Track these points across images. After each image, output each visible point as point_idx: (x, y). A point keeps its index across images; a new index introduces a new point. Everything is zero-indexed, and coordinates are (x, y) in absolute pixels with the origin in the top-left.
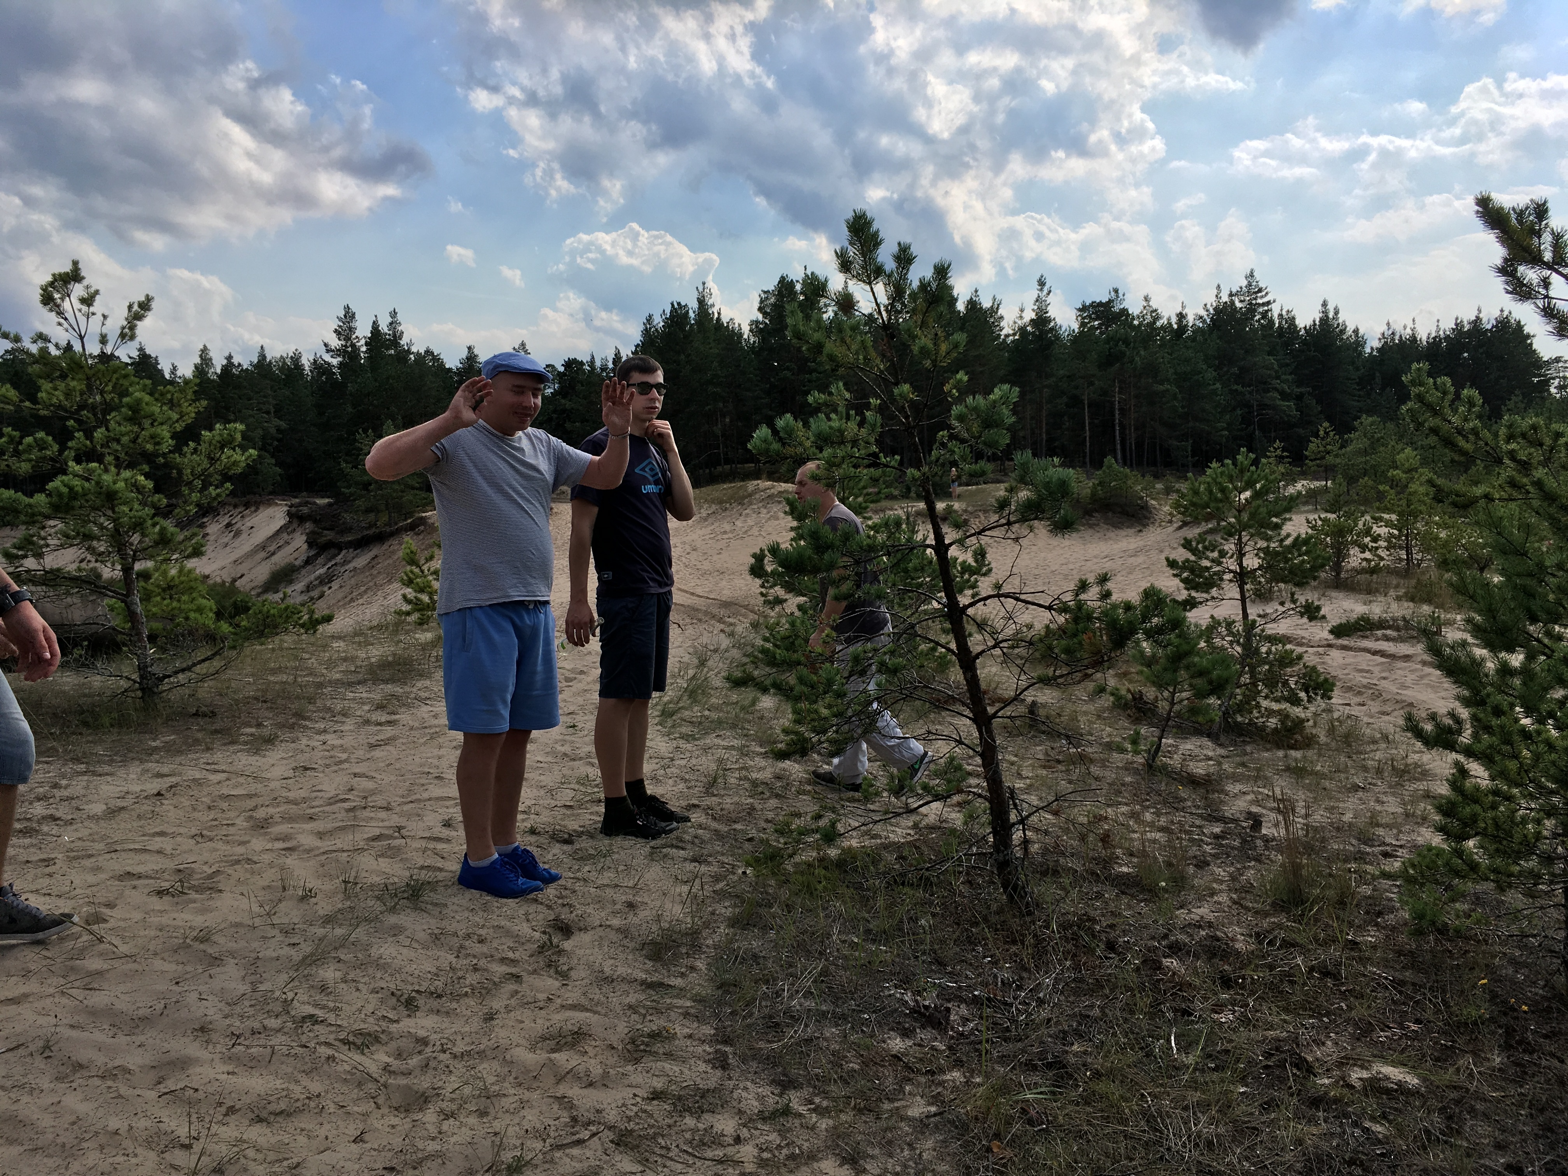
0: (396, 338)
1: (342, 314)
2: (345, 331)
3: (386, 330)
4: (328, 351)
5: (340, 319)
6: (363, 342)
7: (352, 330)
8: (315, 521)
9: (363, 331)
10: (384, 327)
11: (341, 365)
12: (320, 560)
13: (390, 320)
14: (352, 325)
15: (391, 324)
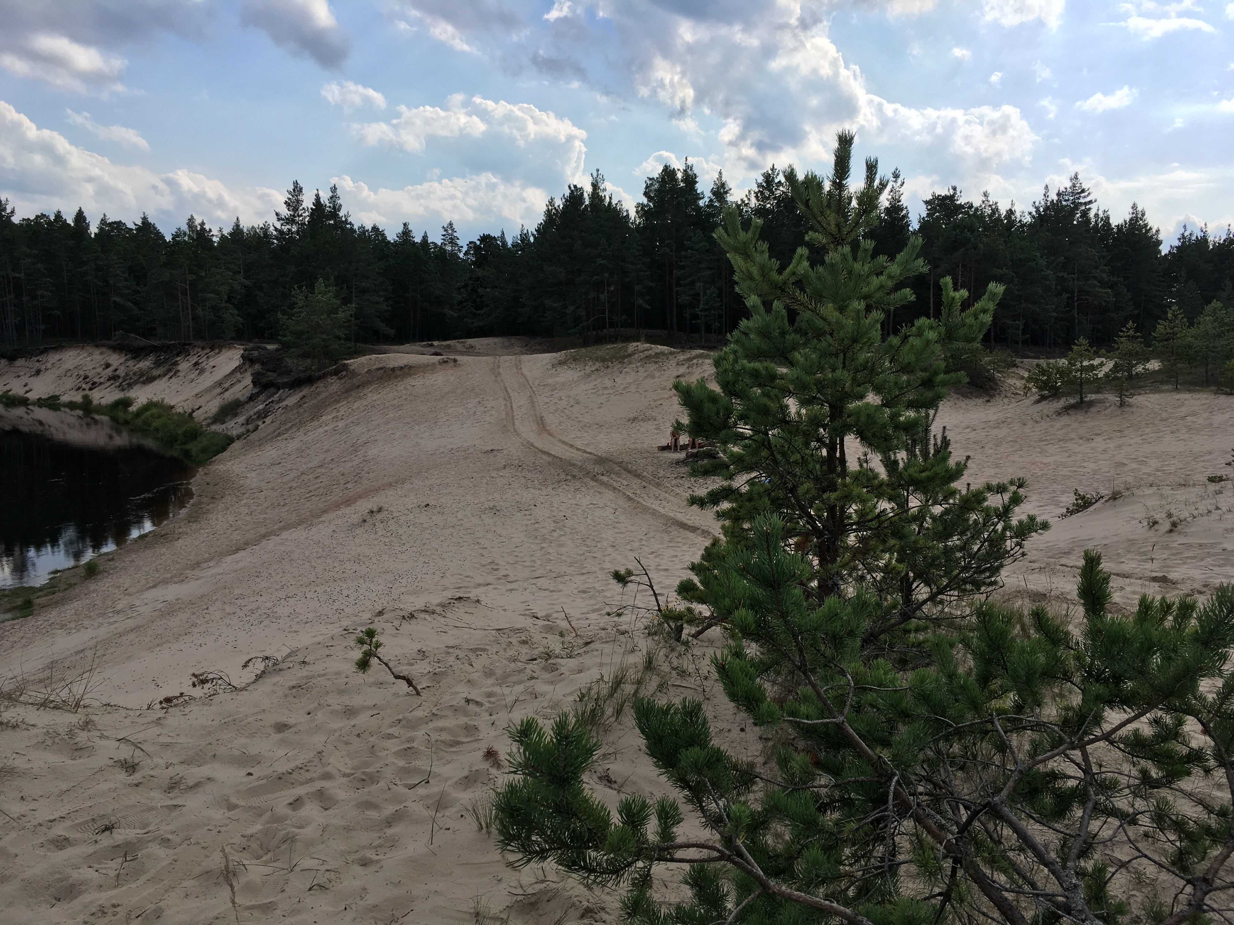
0: (336, 209)
1: (291, 188)
2: (294, 204)
3: (327, 203)
4: (279, 220)
5: (290, 193)
6: (307, 212)
7: (299, 202)
8: (263, 364)
11: (289, 233)
12: (262, 397)
13: (331, 194)
14: (300, 198)
15: (332, 198)
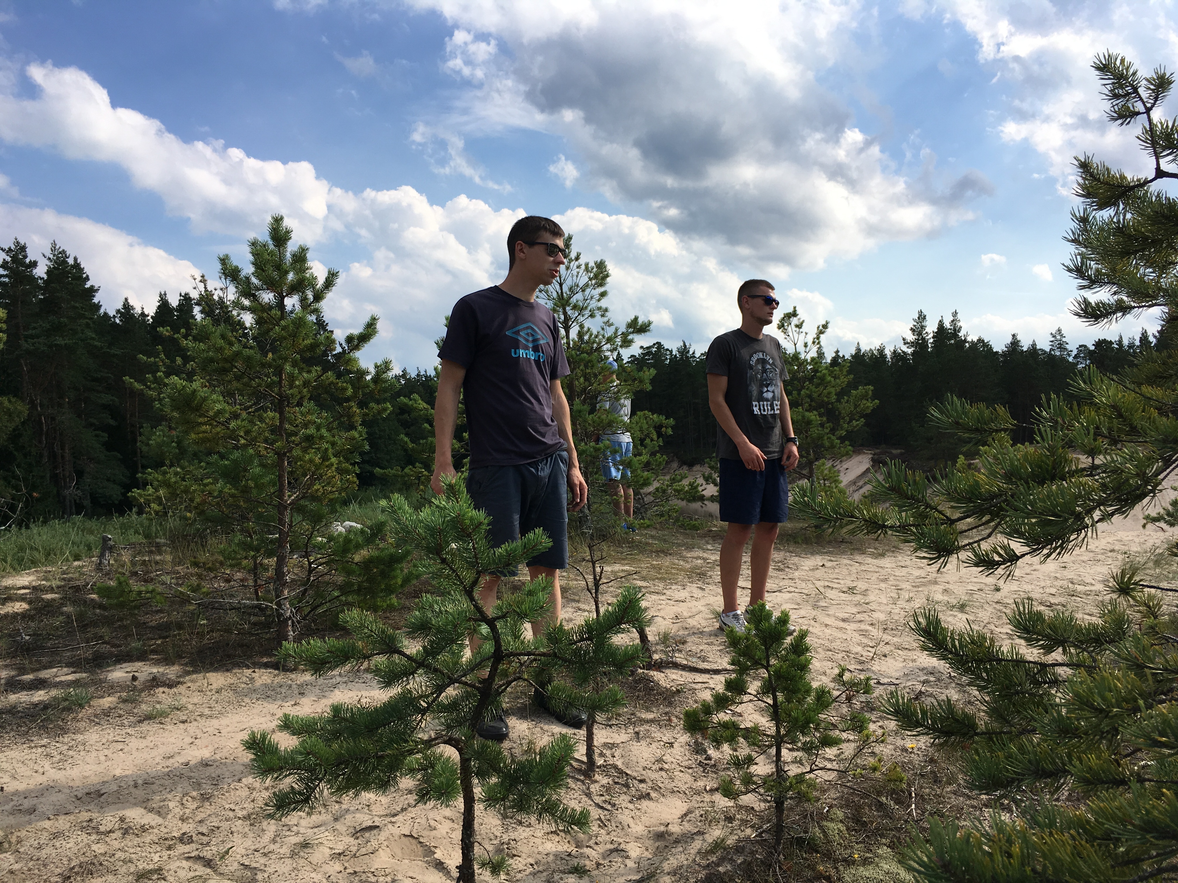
0: (956, 331)
1: (916, 316)
2: (918, 329)
3: (949, 327)
4: (905, 344)
5: (915, 320)
6: (931, 335)
7: (923, 327)
9: (931, 328)
10: (947, 324)
11: (913, 354)
13: (952, 318)
14: (924, 324)
15: (952, 321)
